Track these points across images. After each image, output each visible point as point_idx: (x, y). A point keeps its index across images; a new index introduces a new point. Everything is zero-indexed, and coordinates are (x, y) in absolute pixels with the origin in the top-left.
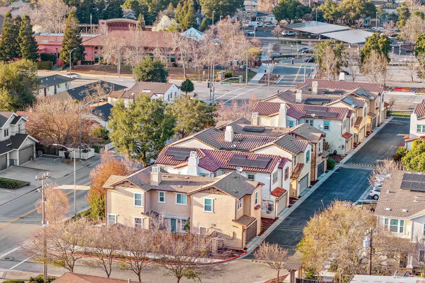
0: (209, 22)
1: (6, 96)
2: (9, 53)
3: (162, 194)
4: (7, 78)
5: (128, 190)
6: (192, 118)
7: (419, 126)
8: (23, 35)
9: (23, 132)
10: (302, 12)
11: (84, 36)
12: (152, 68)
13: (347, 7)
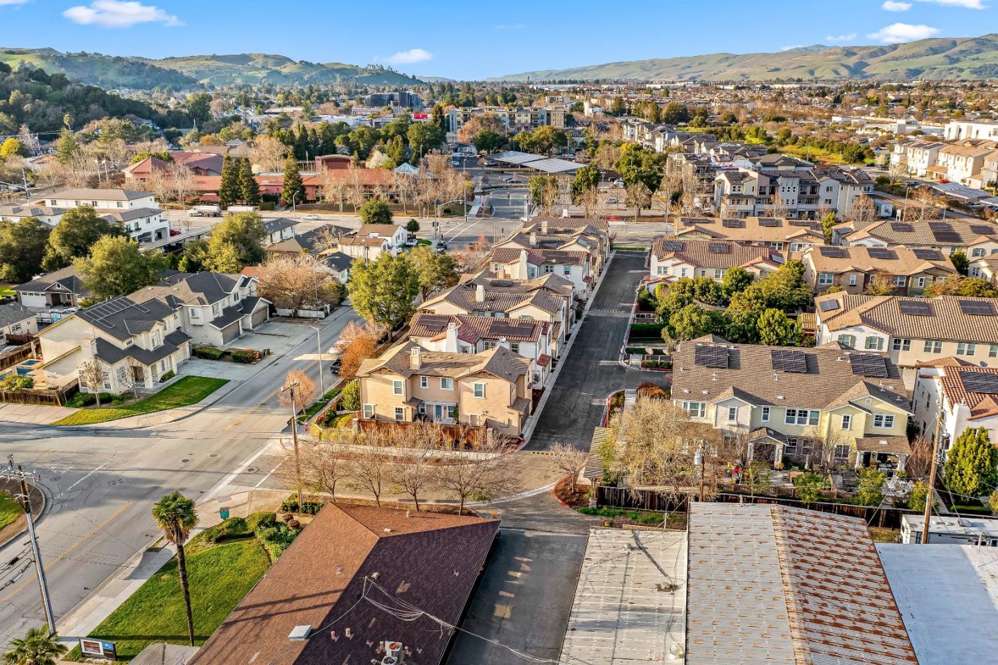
0: (418, 156)
1: (233, 252)
2: (231, 195)
3: (424, 379)
4: (233, 232)
5: (387, 377)
6: (434, 271)
7: (659, 268)
8: (244, 177)
9: (255, 294)
10: (501, 143)
11: (303, 174)
12: (378, 211)
13: (541, 137)
